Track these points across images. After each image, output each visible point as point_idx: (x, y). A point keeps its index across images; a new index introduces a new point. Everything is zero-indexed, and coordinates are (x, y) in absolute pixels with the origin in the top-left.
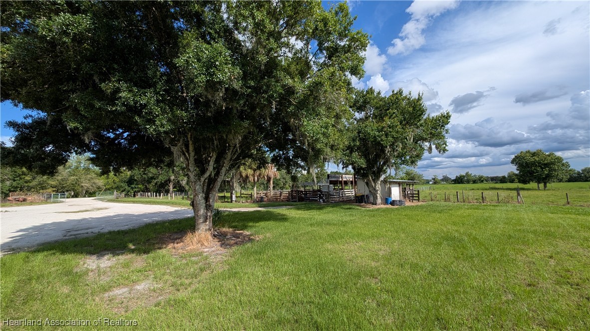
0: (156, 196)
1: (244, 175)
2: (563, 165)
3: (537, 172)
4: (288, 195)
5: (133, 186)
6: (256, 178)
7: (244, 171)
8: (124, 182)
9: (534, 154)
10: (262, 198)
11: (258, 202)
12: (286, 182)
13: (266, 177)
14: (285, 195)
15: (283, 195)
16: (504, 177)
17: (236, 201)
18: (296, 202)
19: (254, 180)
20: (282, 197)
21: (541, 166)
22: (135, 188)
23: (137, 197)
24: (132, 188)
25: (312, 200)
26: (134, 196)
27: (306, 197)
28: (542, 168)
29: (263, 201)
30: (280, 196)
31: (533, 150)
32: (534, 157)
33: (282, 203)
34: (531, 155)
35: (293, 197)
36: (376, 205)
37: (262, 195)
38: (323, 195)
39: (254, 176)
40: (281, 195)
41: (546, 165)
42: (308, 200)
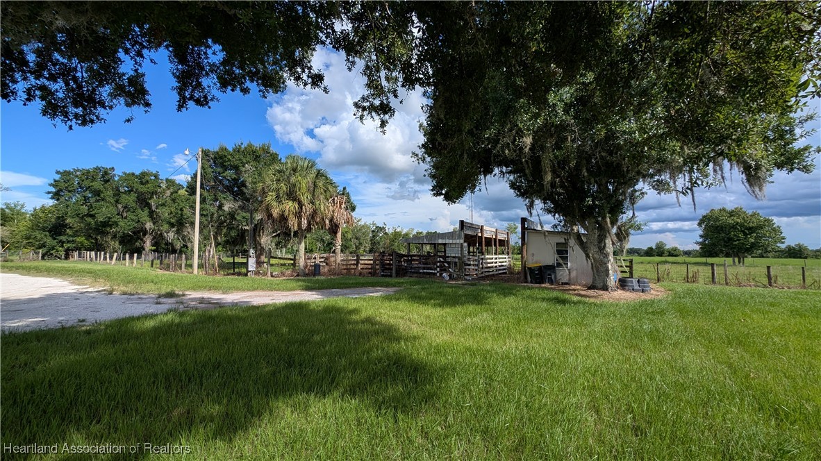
0: (105, 258)
1: (276, 213)
2: (774, 230)
3: (739, 240)
4: (372, 262)
5: (63, 238)
6: (305, 223)
7: (274, 204)
8: (44, 229)
9: (732, 214)
10: (317, 267)
11: (307, 275)
12: (360, 244)
13: (327, 222)
14: (366, 262)
15: (362, 262)
16: (651, 249)
17: (257, 273)
18: (391, 276)
19: (300, 225)
20: (360, 267)
21: (743, 232)
22: (69, 242)
23: (71, 259)
24: (62, 243)
25: (424, 273)
26: (67, 257)
27: (411, 268)
28: (745, 234)
29: (319, 274)
30: (357, 265)
31: (730, 207)
32: (732, 218)
33: (362, 280)
34: (729, 215)
35: (384, 267)
36: (607, 290)
37: (318, 261)
38: (449, 263)
39: (300, 217)
40: (358, 262)
41: (752, 230)
42: (414, 273)
